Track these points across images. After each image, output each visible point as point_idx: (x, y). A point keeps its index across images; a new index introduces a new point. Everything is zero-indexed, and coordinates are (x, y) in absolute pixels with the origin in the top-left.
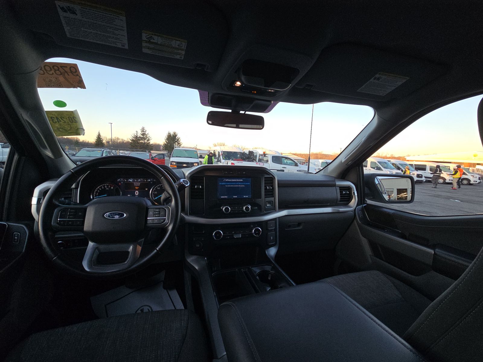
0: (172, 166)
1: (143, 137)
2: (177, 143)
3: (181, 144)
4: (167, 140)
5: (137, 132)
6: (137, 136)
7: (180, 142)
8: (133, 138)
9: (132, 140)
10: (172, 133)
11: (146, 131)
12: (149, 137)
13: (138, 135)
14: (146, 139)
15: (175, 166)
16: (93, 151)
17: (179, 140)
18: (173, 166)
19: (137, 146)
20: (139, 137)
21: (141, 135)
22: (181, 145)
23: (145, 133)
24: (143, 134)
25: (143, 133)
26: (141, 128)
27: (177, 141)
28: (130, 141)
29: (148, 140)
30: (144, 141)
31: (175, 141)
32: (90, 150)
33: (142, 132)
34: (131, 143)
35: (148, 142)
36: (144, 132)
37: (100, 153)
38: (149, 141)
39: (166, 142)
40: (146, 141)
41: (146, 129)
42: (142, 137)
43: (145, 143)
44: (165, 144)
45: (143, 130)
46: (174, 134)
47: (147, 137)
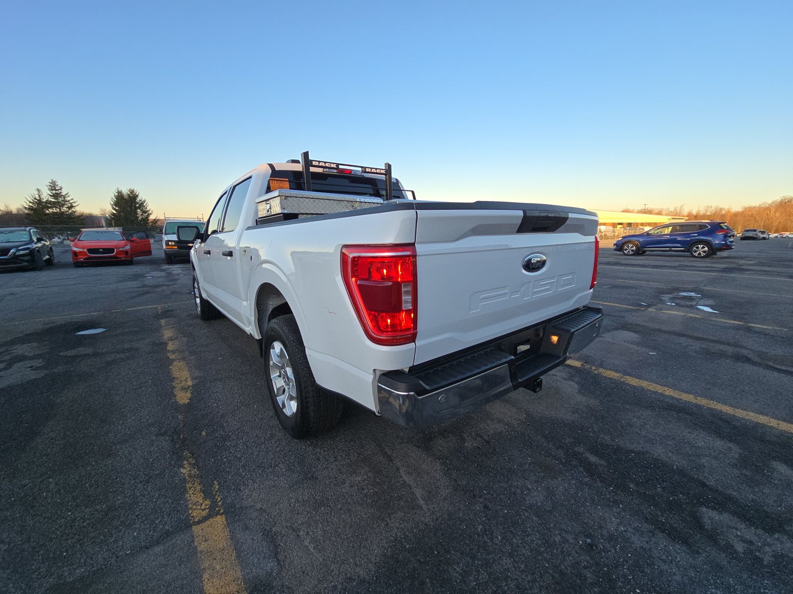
0: (168, 247)
1: (56, 201)
2: (141, 210)
3: (150, 212)
4: (116, 206)
5: (38, 190)
6: (39, 200)
7: (148, 209)
8: (31, 204)
9: (30, 209)
10: (125, 191)
11: (61, 189)
12: (71, 202)
13: (42, 197)
14: (64, 204)
15: (174, 247)
16: (11, 232)
17: (145, 204)
18: (171, 247)
20: (46, 202)
21: (51, 196)
22: (151, 214)
23: (61, 193)
24: (56, 196)
25: (54, 192)
26: (47, 182)
27: (139, 208)
28: (27, 211)
29: (72, 207)
30: (60, 210)
31: (135, 206)
32: (6, 231)
33: (52, 190)
34: (27, 214)
35: (70, 211)
36: (56, 190)
37: (25, 235)
38: (73, 209)
39: (115, 210)
40: (64, 209)
41: (60, 184)
42: (53, 200)
43: (62, 213)
44: (114, 214)
45: (53, 186)
46: (131, 193)
47: (66, 201)
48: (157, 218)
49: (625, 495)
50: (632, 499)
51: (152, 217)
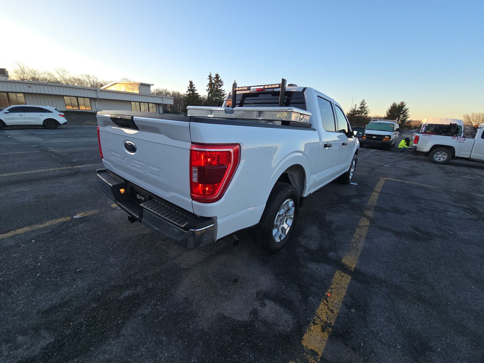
1: (361, 110)
3: (408, 116)
4: (389, 112)
5: (356, 105)
6: (354, 110)
7: (408, 114)
8: (350, 112)
9: (350, 114)
10: (398, 104)
11: (365, 104)
13: (356, 108)
14: (364, 112)
15: (364, 138)
17: (407, 111)
19: (352, 120)
20: (358, 111)
21: (360, 108)
22: (408, 117)
24: (361, 108)
25: (362, 106)
26: (361, 101)
27: (402, 114)
29: (367, 113)
30: (361, 115)
31: (400, 113)
33: (361, 105)
35: (365, 116)
36: (363, 105)
38: (367, 115)
40: (363, 114)
41: (366, 101)
43: (361, 117)
45: (363, 103)
46: (401, 104)
47: (366, 110)
48: (412, 120)
49: (91, 298)
50: (87, 300)
51: (408, 119)
